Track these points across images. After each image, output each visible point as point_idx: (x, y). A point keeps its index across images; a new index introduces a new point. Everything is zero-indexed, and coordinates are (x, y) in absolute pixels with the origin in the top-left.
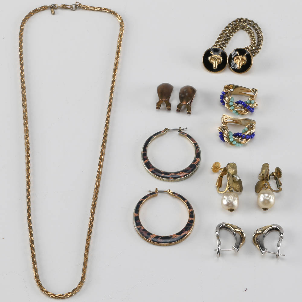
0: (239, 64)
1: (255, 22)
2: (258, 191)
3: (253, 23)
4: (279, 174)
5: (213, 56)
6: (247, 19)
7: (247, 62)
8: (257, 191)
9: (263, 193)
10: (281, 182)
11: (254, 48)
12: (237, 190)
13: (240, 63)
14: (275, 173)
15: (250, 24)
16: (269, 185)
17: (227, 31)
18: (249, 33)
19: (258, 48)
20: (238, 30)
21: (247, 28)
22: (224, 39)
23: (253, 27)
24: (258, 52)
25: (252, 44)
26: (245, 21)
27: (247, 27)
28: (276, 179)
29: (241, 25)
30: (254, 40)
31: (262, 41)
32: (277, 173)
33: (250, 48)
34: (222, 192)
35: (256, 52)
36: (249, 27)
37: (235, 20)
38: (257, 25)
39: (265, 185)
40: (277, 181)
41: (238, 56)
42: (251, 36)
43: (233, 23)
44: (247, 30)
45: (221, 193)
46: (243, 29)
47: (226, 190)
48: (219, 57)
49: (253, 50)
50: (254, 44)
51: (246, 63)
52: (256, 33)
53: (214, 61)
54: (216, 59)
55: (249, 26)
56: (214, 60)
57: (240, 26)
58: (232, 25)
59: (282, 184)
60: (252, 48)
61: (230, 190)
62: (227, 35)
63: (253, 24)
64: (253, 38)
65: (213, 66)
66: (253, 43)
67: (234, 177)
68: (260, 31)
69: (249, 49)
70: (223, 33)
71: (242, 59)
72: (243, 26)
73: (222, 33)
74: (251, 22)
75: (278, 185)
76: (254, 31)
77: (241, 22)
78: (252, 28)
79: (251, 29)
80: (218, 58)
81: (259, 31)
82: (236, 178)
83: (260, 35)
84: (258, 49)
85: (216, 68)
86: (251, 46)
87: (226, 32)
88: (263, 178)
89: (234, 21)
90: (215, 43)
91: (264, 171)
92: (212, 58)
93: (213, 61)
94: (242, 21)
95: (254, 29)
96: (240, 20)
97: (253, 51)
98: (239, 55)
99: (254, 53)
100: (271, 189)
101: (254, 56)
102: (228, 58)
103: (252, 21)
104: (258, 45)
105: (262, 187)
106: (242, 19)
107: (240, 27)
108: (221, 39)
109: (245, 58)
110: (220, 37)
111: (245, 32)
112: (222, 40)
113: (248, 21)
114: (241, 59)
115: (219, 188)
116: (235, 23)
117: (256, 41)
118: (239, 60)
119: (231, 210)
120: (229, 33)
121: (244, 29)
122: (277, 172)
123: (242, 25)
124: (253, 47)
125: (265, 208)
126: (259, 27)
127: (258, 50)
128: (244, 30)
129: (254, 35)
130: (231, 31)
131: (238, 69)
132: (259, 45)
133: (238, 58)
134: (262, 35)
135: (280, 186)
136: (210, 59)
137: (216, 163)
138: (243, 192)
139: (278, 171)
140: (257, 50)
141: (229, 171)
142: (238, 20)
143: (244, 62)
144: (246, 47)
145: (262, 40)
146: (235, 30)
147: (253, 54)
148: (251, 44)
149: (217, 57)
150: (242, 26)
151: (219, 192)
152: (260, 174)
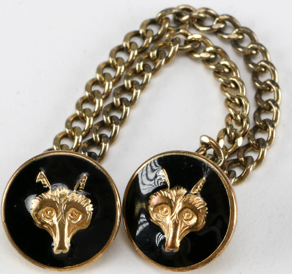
0: (171, 230)
1: (242, 22)
3: (235, 26)
5: (48, 196)
6: (206, 11)
7: (207, 219)
11: (240, 142)
13: (176, 225)
15: (219, 31)
17: (121, 69)
18: (217, 73)
19: (258, 141)
20: (168, 60)
21: (208, 49)
22: (109, 102)
23: (236, 43)
24: (259, 162)
25: (231, 126)
26: (200, 21)
27: (207, 45)
29: (182, 37)
30: (241, 104)
31: (275, 109)
33: (222, 143)
35: (252, 162)
36: (217, 48)
37: (155, 14)
38: (250, 34)
41: (165, 193)
42: (224, 86)
43: (147, 31)
44: (207, 61)
46: (190, 53)
48: (79, 197)
49: (237, 150)
50: (240, 123)
51: (202, 223)
52: (249, 69)
53: (55, 219)
54: (64, 207)
55: (215, 41)
56: (54, 213)
57: (175, 41)
58: (144, 37)
60: (232, 141)
62: (120, 84)
63: (233, 34)
64: (235, 93)
65: (50, 240)
66: (237, 121)
68: (267, 62)
69: (217, 148)
70: (104, 75)
71: (188, 206)
72: (191, 41)
73: (98, 76)
74: (223, 22)
76: (240, 62)
77: (183, 23)
78: (229, 49)
79: (224, 55)
80: (72, 204)
81: (258, 60)
83: (265, 78)
84: (261, 144)
85: (65, 252)
86: (229, 137)
87: (115, 69)
89: (153, 22)
90: (67, 126)
92: (43, 204)
93: (51, 217)
94: (185, 18)
95: (238, 53)
96: (179, 15)
97: (235, 157)
98: (172, 187)
99: (244, 164)
101: (241, 179)
102: (119, 203)
103: (231, 19)
104: (256, 129)
106: (188, 10)
107: (177, 47)
108: (94, 104)
109: (198, 201)
110: (87, 94)
111: (200, 68)
112: (100, 109)
113: (214, 17)
114: (179, 206)
116: (156, 30)
117: (250, 109)
118: (172, 209)
120: (127, 78)
121: (196, 56)
123: (186, 36)
124: (237, 136)
126: (259, 44)
127: (259, 149)
128: (196, 59)
129: (240, 80)
130: (139, 66)
131: (167, 250)
132: (264, 126)
133: (169, 203)
134: (273, 82)
136: (37, 210)
140: (253, 150)
142: (171, 17)
143: (194, 220)
144: (207, 140)
145: (275, 102)
146: (154, 60)
147: (239, 172)
148: (227, 124)
149: (70, 198)
150: (187, 42)
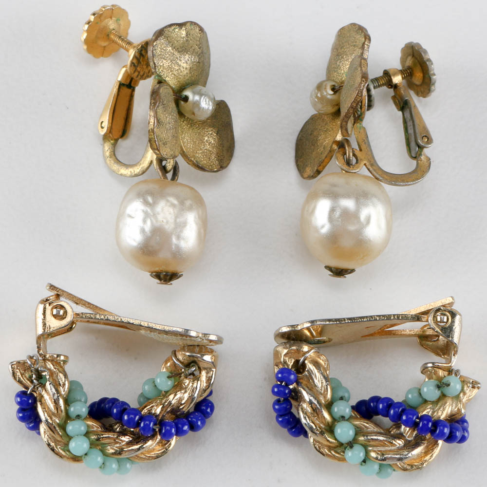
2: (309, 171)
4: (418, 77)
8: (304, 168)
9: (333, 195)
10: (425, 129)
12: (204, 162)
14: (402, 72)
16: (364, 143)
28: (403, 105)
32: (408, 73)
34: (127, 166)
39: (341, 145)
40: (407, 115)
45: (124, 171)
47: (145, 164)
59: (429, 140)
61: (164, 169)
67: (186, 99)
75: (413, 144)
82: (197, 104)
88: (334, 106)
91: (345, 67)
100: (373, 165)
105: (330, 154)
115: (114, 145)
119: (167, 277)
122: (409, 68)
125: (337, 269)
135: (421, 148)
137: (114, 12)
138: (235, 167)
139: (414, 64)
141: (159, 70)
151: (115, 167)
152: (319, 87)
